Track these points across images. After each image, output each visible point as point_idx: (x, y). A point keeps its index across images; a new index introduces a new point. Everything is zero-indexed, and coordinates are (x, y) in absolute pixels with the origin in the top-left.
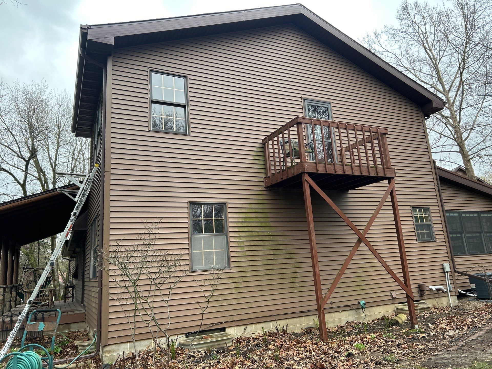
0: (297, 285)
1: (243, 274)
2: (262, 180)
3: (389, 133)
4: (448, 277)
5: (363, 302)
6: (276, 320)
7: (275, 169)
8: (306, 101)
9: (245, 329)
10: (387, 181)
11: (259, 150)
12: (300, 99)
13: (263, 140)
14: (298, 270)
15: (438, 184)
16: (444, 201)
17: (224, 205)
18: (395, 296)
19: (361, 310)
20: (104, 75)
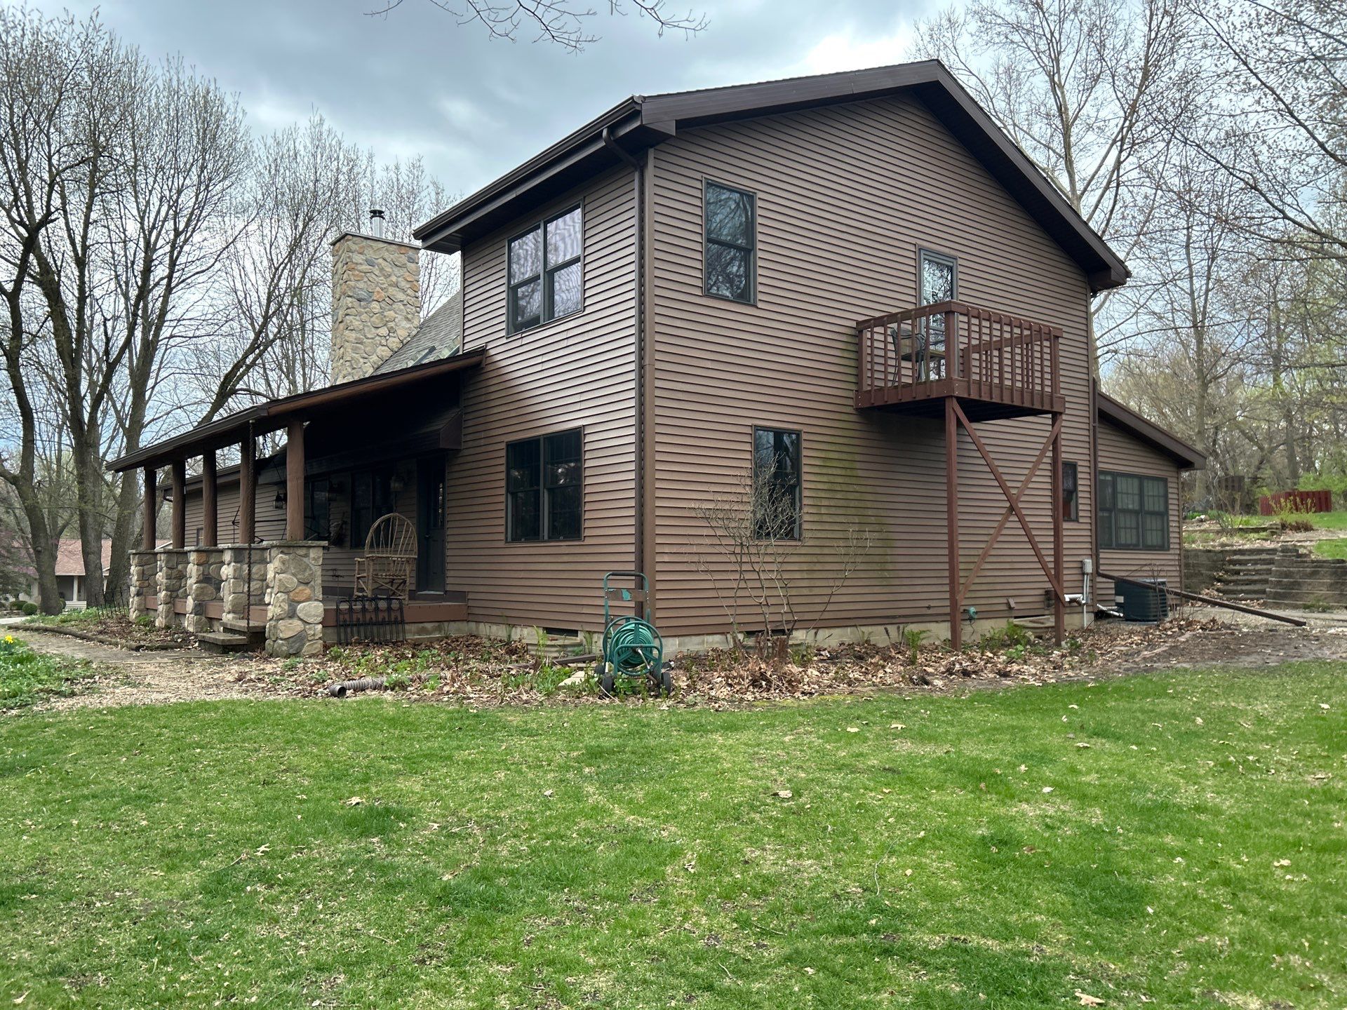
0: (886, 574)
1: (817, 551)
2: (851, 394)
3: (1065, 335)
4: (1087, 581)
5: (972, 609)
6: (855, 626)
7: (885, 380)
8: (922, 252)
9: (816, 634)
11: (844, 338)
12: (912, 248)
13: (858, 323)
14: (889, 551)
15: (1094, 422)
16: (1100, 453)
17: (798, 433)
18: (1013, 605)
19: (968, 622)
20: (636, 185)
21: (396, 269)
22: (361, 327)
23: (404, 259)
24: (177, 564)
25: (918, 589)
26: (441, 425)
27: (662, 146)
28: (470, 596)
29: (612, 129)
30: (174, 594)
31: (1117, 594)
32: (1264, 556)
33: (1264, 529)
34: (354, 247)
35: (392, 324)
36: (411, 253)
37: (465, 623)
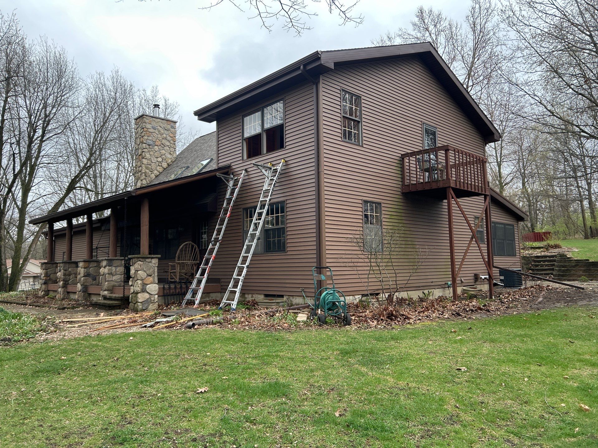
2: (399, 186)
5: (449, 283)
8: (423, 124)
10: (483, 196)
11: (396, 161)
12: (420, 122)
13: (402, 155)
16: (491, 214)
17: (380, 204)
18: (463, 281)
19: (447, 289)
20: (314, 90)
21: (166, 131)
22: (150, 157)
23: (169, 127)
24: (69, 268)
25: (428, 274)
26: (208, 200)
27: (325, 75)
28: (222, 280)
29: (305, 66)
30: (67, 283)
31: (500, 275)
32: (548, 259)
33: (542, 248)
34: (147, 121)
35: (164, 156)
36: (172, 124)
37: (219, 293)
